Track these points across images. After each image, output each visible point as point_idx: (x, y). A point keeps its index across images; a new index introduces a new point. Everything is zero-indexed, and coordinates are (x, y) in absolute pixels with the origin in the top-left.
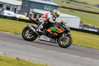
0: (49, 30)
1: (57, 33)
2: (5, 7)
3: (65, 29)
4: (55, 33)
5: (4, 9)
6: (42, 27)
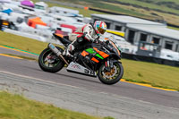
0: (84, 54)
1: (96, 58)
2: (162, 43)
4: (93, 59)
5: (160, 47)
6: (73, 48)
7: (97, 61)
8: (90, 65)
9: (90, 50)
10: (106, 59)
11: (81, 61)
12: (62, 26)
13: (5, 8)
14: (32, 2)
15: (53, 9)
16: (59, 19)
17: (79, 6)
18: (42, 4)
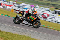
3: (37, 17)
4: (31, 20)
6: (25, 16)
7: (32, 20)
8: (30, 22)
9: (30, 17)
10: (35, 20)
11: (27, 20)
12: (44, 13)
13: (25, 8)
14: (34, 6)
15: (41, 8)
16: (43, 11)
17: (50, 7)
18: (37, 6)
